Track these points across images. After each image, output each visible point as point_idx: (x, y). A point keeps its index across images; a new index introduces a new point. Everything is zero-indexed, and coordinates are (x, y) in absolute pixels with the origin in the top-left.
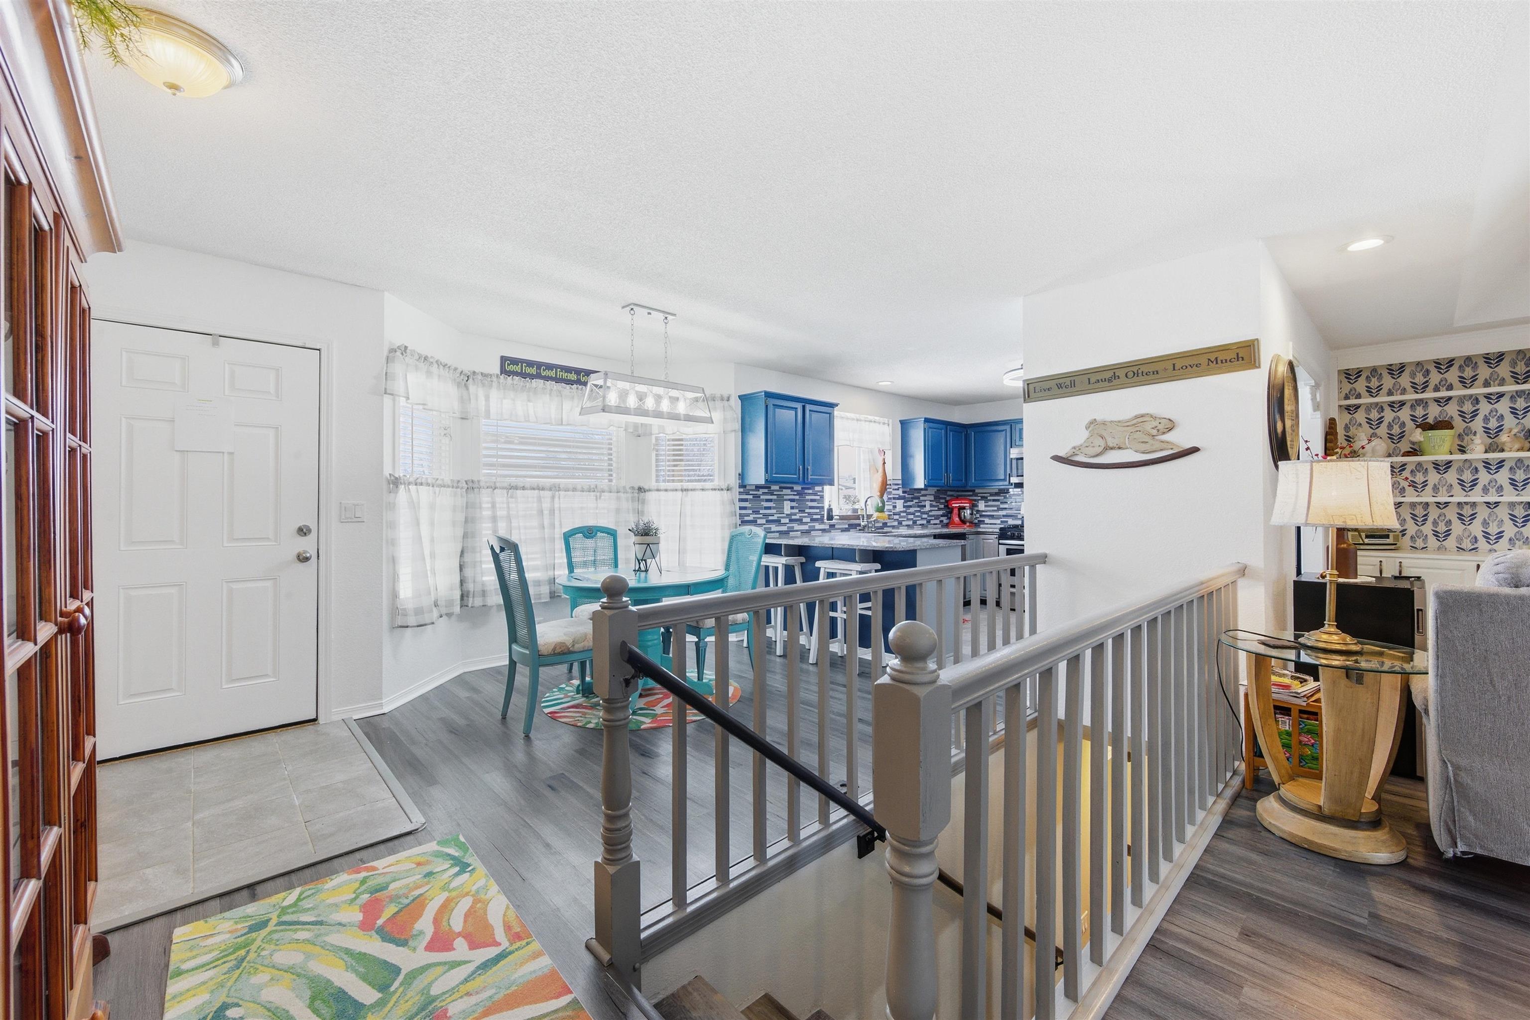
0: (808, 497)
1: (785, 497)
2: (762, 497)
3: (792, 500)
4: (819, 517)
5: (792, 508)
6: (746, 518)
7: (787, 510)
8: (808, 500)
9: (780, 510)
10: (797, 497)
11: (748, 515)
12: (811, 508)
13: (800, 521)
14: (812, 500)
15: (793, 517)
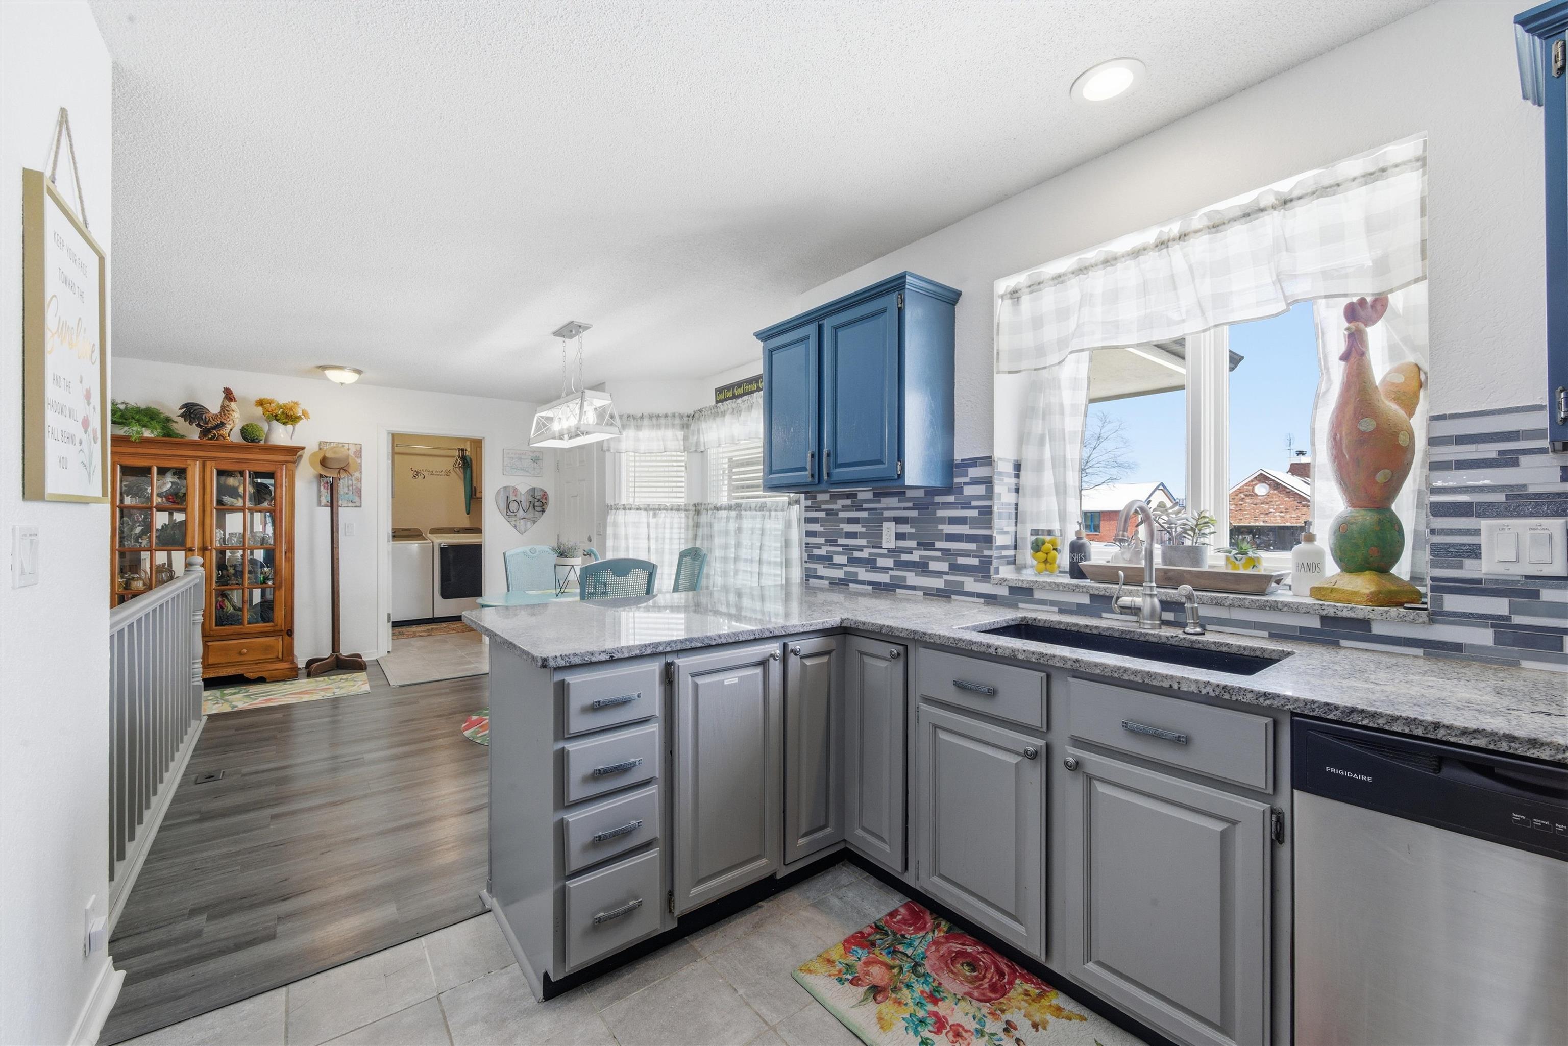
0: (941, 513)
1: (886, 514)
2: (842, 515)
3: (898, 520)
4: (975, 562)
5: (899, 536)
6: (816, 552)
7: (889, 541)
8: (942, 520)
9: (875, 539)
10: (914, 514)
11: (819, 546)
12: (951, 538)
13: (922, 567)
14: (953, 521)
15: (905, 557)
